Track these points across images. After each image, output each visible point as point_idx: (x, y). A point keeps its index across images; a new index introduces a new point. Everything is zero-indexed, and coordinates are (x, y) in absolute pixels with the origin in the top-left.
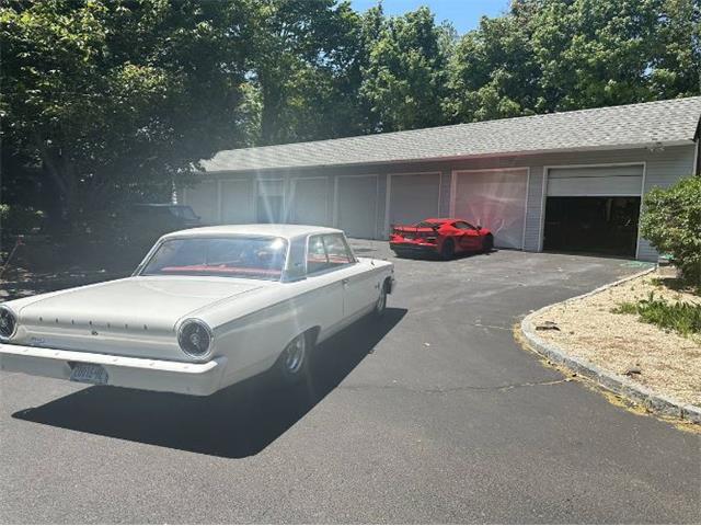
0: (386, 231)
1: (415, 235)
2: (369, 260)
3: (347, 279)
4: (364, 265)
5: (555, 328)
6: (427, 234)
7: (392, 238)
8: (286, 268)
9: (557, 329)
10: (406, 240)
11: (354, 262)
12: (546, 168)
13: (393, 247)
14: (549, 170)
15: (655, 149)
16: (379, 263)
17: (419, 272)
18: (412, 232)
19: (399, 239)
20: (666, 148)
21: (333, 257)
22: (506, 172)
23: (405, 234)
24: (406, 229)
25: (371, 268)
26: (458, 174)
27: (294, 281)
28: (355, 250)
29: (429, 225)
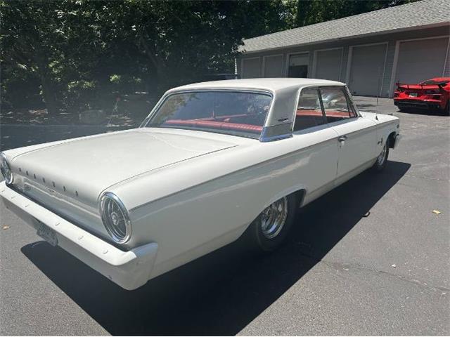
0: (391, 89)
1: (419, 92)
2: (374, 115)
3: (345, 136)
4: (367, 120)
6: (433, 91)
7: (396, 95)
8: (266, 125)
10: (411, 97)
11: (356, 116)
13: (396, 103)
16: (384, 118)
17: (421, 125)
18: (417, 89)
19: (403, 96)
21: (330, 112)
23: (409, 91)
24: (410, 87)
25: (375, 122)
27: (276, 140)
28: (357, 106)
29: (434, 83)
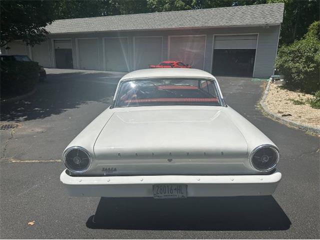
5: (290, 115)
9: (291, 115)
12: (214, 35)
14: (215, 36)
15: (265, 27)
20: (270, 27)
22: (194, 37)
26: (171, 37)
